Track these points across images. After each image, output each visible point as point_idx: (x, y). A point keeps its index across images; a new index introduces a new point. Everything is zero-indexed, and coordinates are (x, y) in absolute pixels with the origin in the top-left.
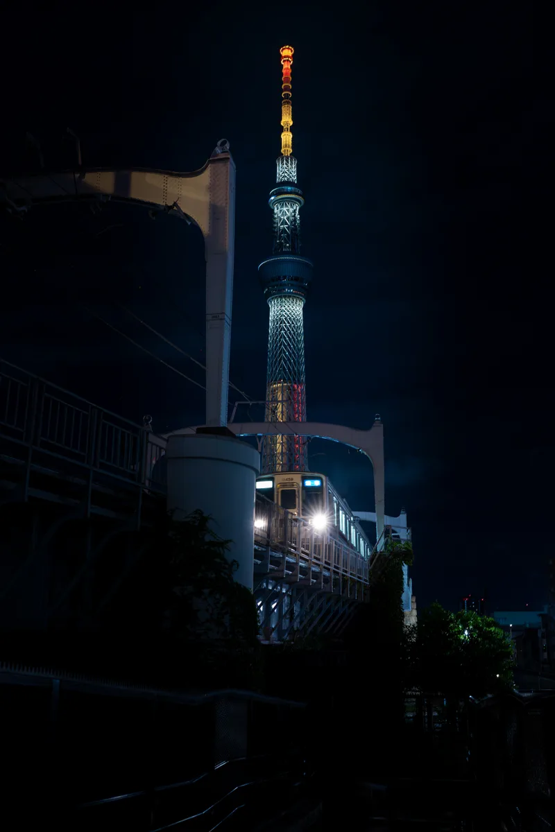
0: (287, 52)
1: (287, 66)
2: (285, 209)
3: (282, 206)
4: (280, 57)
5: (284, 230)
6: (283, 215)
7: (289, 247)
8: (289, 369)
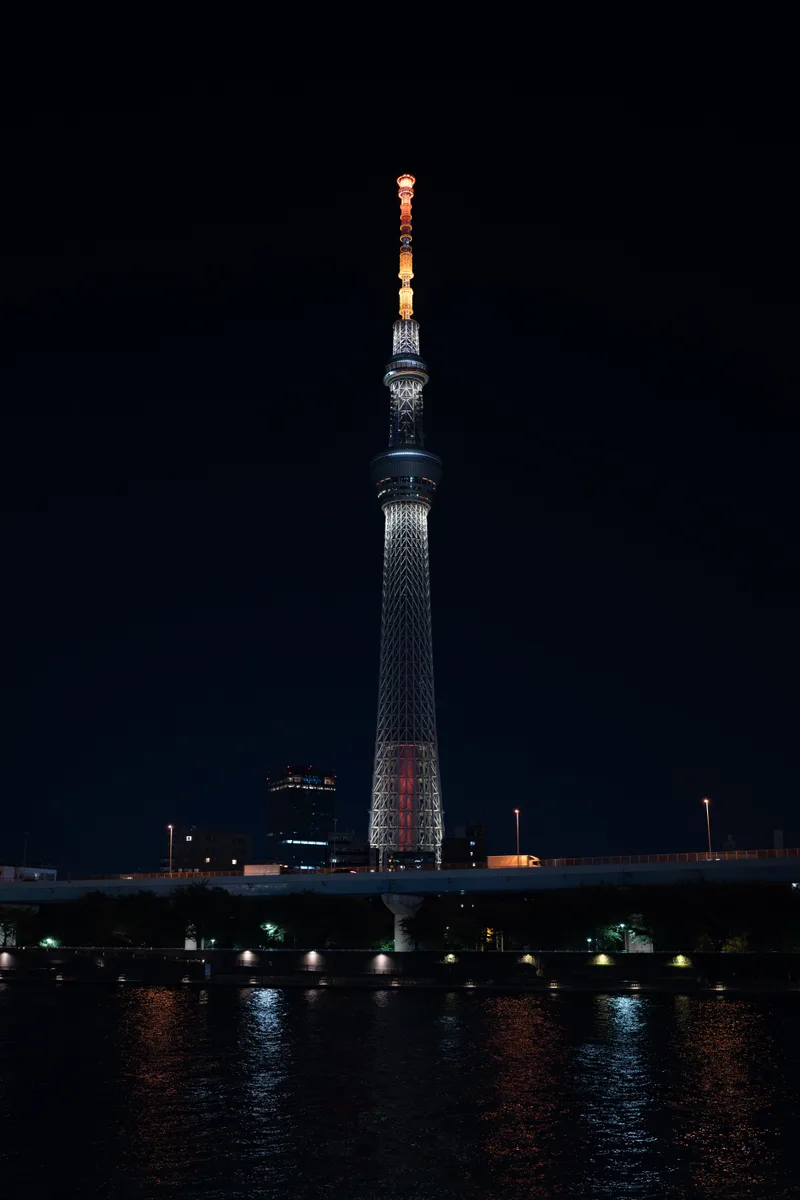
0: (406, 183)
1: (406, 201)
2: (406, 389)
3: (403, 385)
4: (398, 187)
5: (406, 417)
6: (404, 396)
7: (412, 439)
8: (415, 595)
